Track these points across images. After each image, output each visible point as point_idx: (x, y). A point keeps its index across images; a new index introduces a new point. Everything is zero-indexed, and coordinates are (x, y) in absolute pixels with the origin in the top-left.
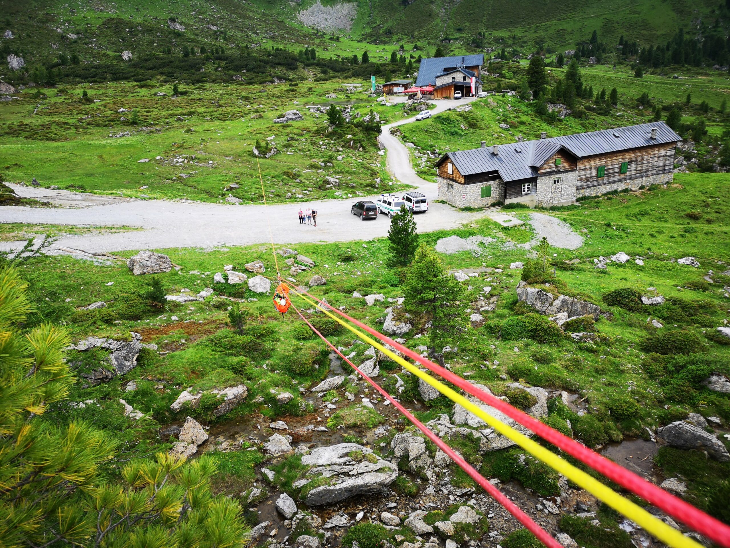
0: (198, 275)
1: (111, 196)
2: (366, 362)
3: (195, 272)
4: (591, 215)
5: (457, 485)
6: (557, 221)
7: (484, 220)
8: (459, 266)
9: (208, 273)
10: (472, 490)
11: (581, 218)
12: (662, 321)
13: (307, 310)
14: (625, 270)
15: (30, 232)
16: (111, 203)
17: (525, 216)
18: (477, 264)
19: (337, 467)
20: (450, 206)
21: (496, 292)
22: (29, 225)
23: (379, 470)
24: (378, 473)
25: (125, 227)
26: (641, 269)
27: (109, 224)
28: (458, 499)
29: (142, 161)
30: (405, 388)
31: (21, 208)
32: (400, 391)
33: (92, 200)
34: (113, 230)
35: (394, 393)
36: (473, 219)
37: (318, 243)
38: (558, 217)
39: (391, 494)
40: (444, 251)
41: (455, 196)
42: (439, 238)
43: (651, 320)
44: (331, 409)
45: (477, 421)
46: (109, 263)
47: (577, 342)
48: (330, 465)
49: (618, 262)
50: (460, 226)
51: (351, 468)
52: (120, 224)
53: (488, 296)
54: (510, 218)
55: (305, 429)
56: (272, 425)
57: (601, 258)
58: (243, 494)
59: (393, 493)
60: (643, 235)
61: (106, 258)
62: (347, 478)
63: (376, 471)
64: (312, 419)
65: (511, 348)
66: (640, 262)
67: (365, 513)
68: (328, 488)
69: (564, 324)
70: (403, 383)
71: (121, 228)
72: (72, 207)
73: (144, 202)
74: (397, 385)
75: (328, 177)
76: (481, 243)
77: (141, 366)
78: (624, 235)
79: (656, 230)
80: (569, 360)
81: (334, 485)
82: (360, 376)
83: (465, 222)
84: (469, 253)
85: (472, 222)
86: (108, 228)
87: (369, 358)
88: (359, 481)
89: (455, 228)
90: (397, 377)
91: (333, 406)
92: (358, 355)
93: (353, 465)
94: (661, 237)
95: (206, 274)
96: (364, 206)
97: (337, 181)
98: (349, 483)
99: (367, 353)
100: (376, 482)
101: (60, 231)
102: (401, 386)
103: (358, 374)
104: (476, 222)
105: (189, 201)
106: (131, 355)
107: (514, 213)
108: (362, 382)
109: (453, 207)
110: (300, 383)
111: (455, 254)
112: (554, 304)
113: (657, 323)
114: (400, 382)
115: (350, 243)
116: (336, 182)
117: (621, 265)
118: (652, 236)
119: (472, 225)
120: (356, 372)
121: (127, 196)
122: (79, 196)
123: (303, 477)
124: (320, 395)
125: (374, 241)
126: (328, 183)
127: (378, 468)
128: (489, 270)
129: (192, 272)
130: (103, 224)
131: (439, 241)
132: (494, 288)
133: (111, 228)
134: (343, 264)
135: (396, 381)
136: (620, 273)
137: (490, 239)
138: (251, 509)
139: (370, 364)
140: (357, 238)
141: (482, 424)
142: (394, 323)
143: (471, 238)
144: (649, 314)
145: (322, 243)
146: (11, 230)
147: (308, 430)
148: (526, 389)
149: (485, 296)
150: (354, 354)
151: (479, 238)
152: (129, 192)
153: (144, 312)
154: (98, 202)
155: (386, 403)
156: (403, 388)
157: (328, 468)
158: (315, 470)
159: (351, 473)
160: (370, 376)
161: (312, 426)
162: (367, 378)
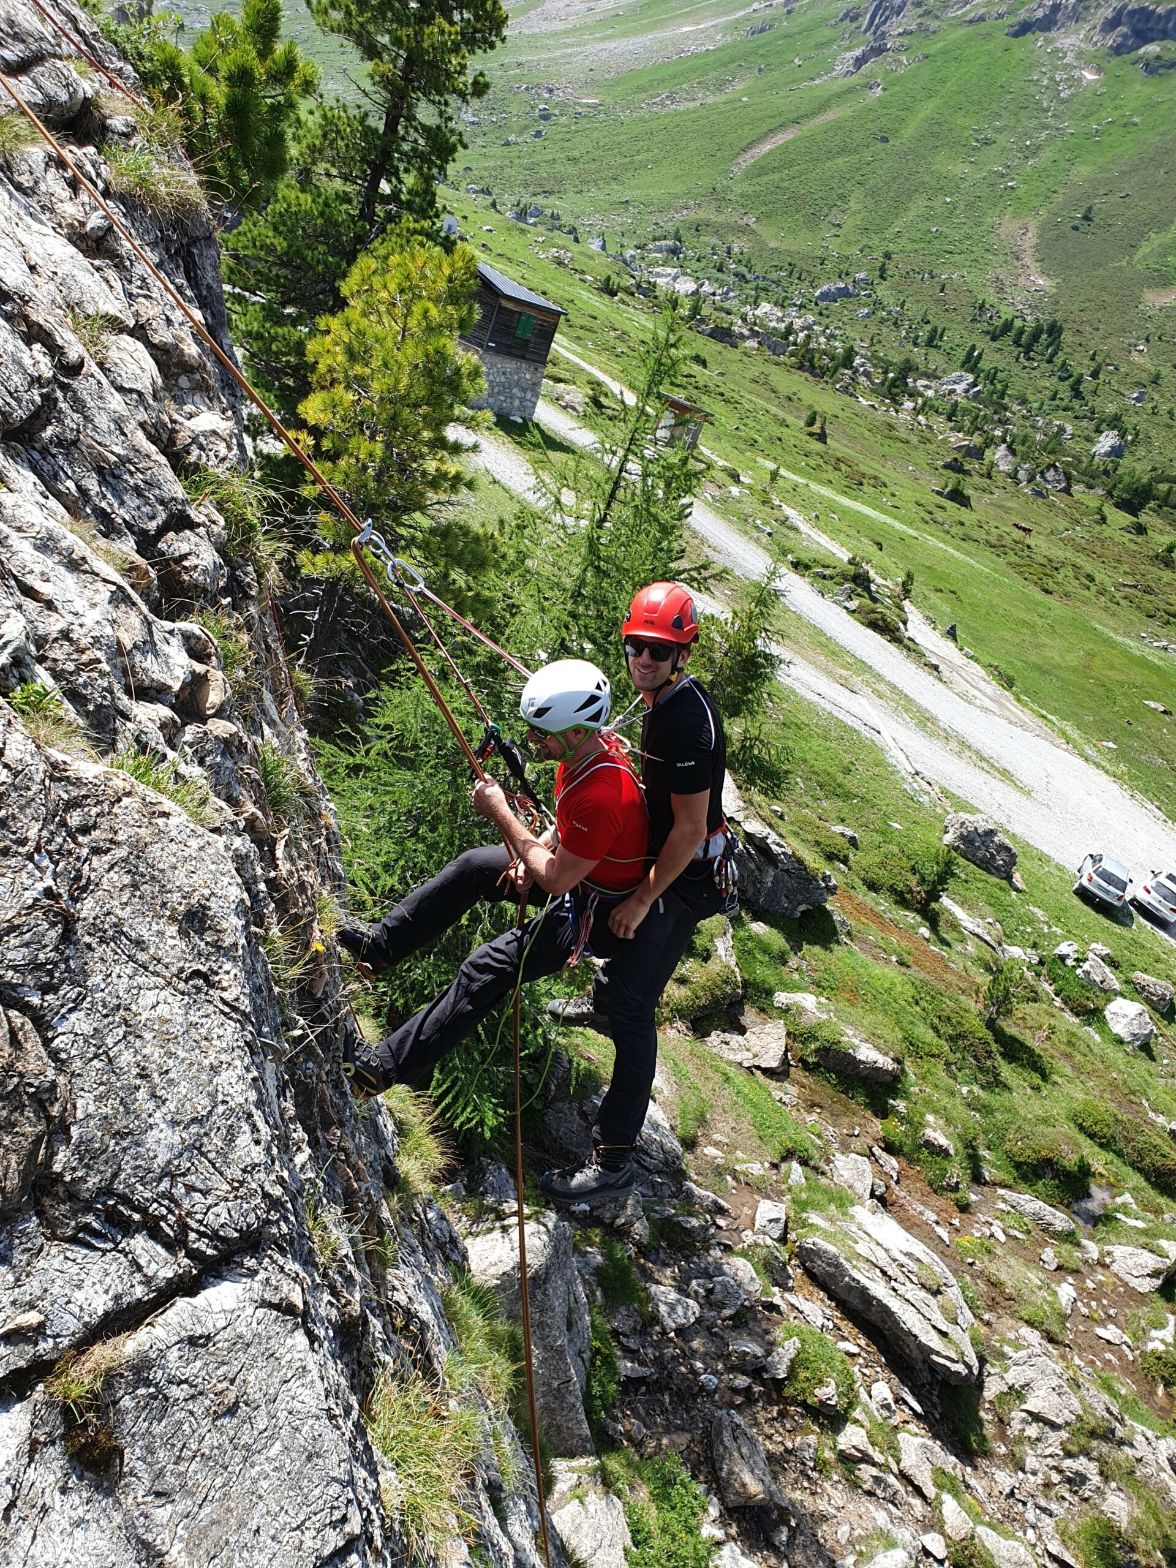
0: (1039, 922)
1: (1040, 721)
2: (1145, 1252)
3: (1039, 913)
9: (1059, 931)
15: (868, 684)
16: (1023, 726)
19: (883, 1255)
22: (879, 677)
23: (944, 1334)
24: (933, 1332)
25: (1006, 775)
27: (987, 752)
29: (1153, 705)
31: (892, 648)
32: (1151, 1346)
33: (1001, 705)
34: (984, 765)
35: (1135, 1338)
44: (992, 1235)
46: (925, 799)
48: (878, 1244)
51: (902, 1278)
52: (1004, 764)
55: (921, 1208)
56: (877, 1150)
58: (739, 1154)
59: (935, 1399)
61: (929, 788)
62: (883, 1283)
63: (934, 1327)
64: (946, 1211)
67: (859, 1355)
68: (842, 1260)
70: (1170, 1340)
71: (997, 769)
72: (961, 695)
73: (1080, 762)
74: (1154, 1333)
81: (854, 1267)
82: (1107, 1260)
88: (895, 1305)
91: (1002, 1238)
92: (1145, 1232)
93: (912, 1282)
95: (1054, 929)
98: (879, 1290)
100: (916, 1336)
101: (906, 711)
102: (1163, 1341)
103: (1109, 1253)
105: (1159, 813)
106: (800, 897)
108: (1099, 1269)
114: (1167, 1335)
120: (1108, 1248)
121: (1063, 733)
122: (992, 687)
123: (832, 1220)
124: (1002, 1206)
127: (944, 1329)
129: (1036, 910)
130: (978, 746)
133: (982, 759)
135: (1162, 1326)
138: (729, 1178)
139: (1149, 1260)
146: (847, 666)
147: (921, 1213)
150: (1140, 1224)
152: (1075, 734)
153: (892, 889)
154: (1008, 714)
155: (1100, 1331)
156: (1162, 1348)
157: (873, 1246)
158: (854, 1229)
159: (893, 1283)
160: (1127, 1278)
161: (934, 1217)
162: (1116, 1275)
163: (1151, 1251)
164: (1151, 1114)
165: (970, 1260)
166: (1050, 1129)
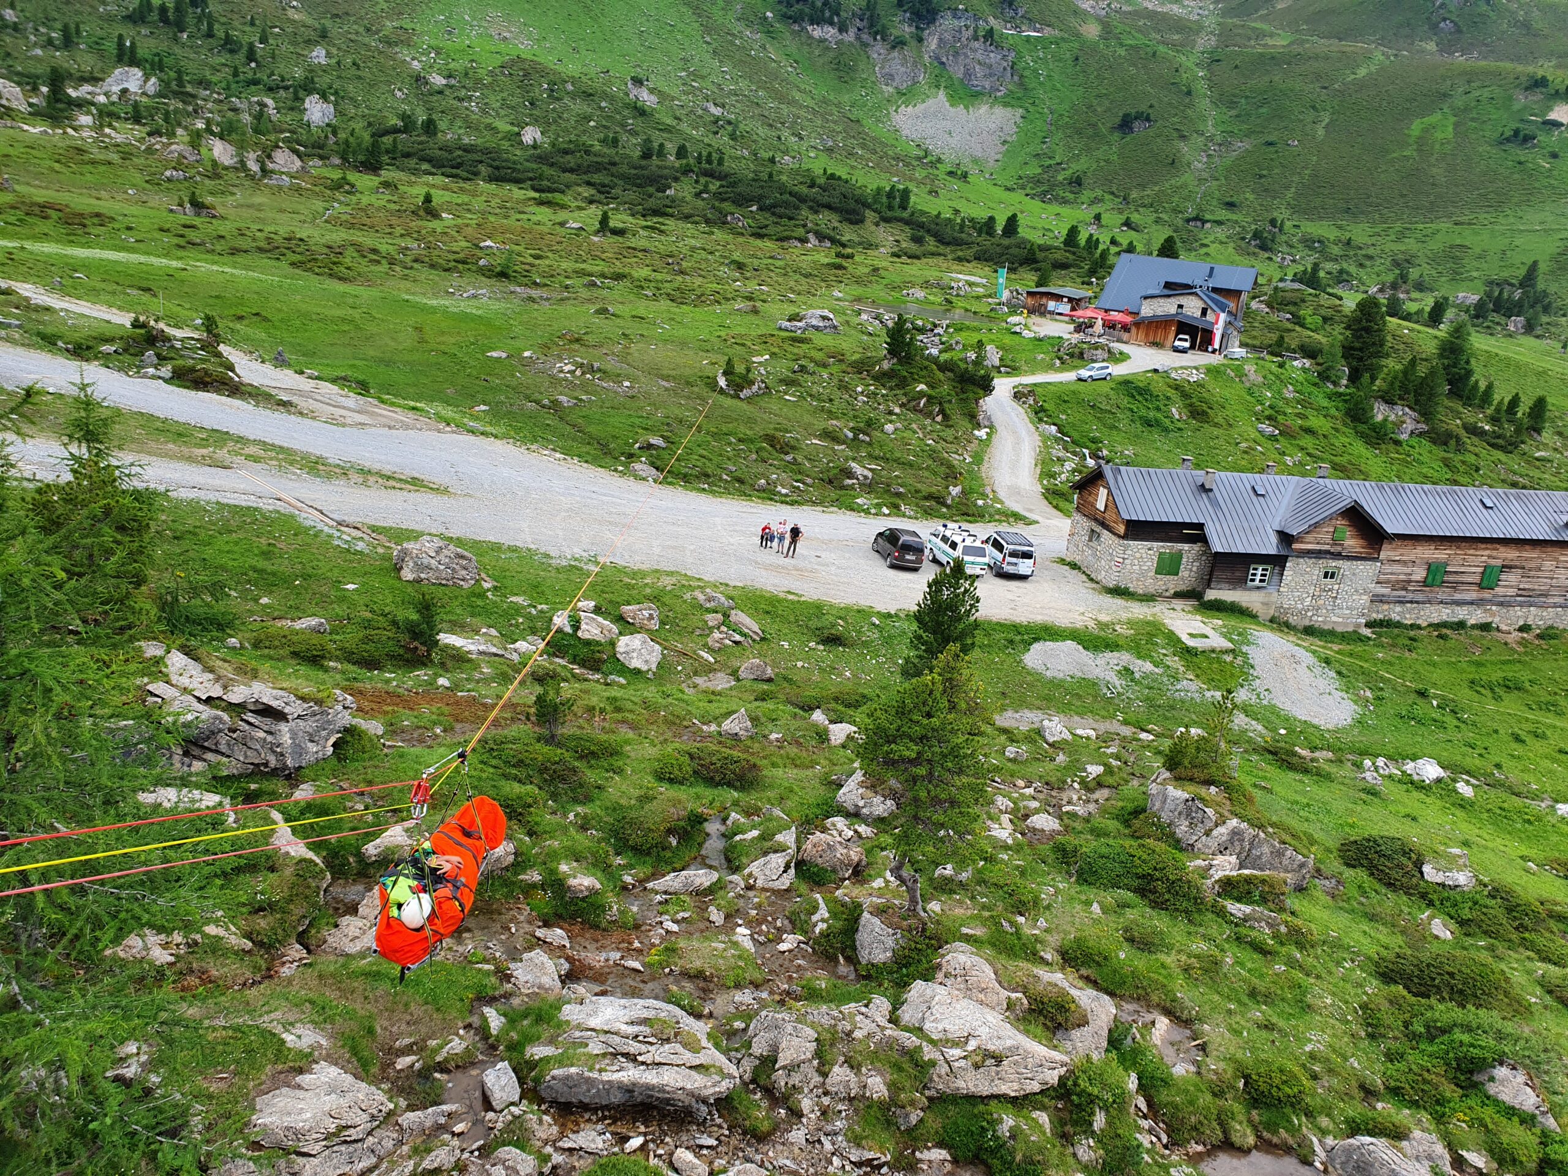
0: (524, 607)
1: (411, 414)
2: (772, 856)
3: (519, 600)
4: (1391, 664)
5: (857, 1141)
6: (1308, 658)
7: (1148, 623)
8: (1064, 709)
9: (544, 607)
10: (883, 1159)
11: (1365, 665)
12: (1453, 926)
13: (704, 724)
14: (1428, 800)
15: (237, 454)
16: (407, 427)
17: (1239, 634)
18: (1103, 713)
19: (617, 1039)
20: (1084, 578)
21: (1110, 780)
22: (241, 440)
23: (699, 1067)
24: (693, 1073)
25: (416, 483)
26: (1463, 804)
27: (387, 469)
28: (848, 1168)
29: (495, 354)
30: (829, 928)
31: (237, 402)
32: (817, 930)
33: (372, 414)
34: (391, 483)
35: (805, 932)
36: (1124, 616)
37: (782, 595)
38: (1314, 652)
39: (713, 1120)
40: (1041, 669)
41: (1099, 559)
42: (1036, 640)
43: (1431, 918)
44: (667, 932)
45: (940, 1027)
46: (360, 546)
47: (1237, 925)
48: (606, 1032)
49: (1416, 777)
50: (1091, 624)
51: (643, 1048)
52: (408, 473)
53: (1092, 785)
54: (1207, 631)
55: (603, 956)
56: (540, 933)
57: (1380, 762)
58: (432, 1043)
59: (719, 1121)
60: (1496, 732)
61: (359, 534)
62: (631, 1065)
63: (691, 1068)
64: (623, 941)
65: (1088, 903)
66: (1465, 789)
67: (646, 1142)
68: (587, 1074)
69: (1220, 880)
70: (827, 915)
71: (406, 482)
72: (333, 421)
73: (471, 438)
74: (815, 918)
75: (853, 465)
76: (1126, 669)
77: (339, 760)
78: (1450, 721)
79: (1530, 727)
80: (1197, 957)
81: (600, 1071)
82: (751, 881)
83: (1104, 618)
84: (1095, 684)
85: (1120, 622)
86: (382, 476)
87: (779, 849)
88: (650, 1077)
89: (1079, 625)
90: (821, 901)
91: (675, 928)
92: (762, 837)
93: (651, 1044)
94: (1537, 745)
95: (539, 607)
96: (898, 539)
97: (870, 475)
98: (630, 1074)
99: (779, 838)
100: (682, 1089)
101: (291, 464)
102: (823, 920)
103: (750, 875)
104: (1130, 623)
105: (558, 455)
106: (324, 733)
107: (1220, 622)
108: (751, 894)
109: (1092, 580)
110: (631, 866)
111: (1061, 680)
112: (1215, 833)
113: (1441, 928)
114: (823, 912)
115: (847, 609)
116: (866, 477)
117: (1420, 786)
118: (1518, 739)
119: (1117, 628)
120: (746, 871)
121: (440, 418)
122: (352, 400)
123: (552, 1041)
124: (659, 899)
125: (896, 615)
126: (850, 474)
127: (698, 1062)
128: (1127, 731)
129: (514, 599)
130: (376, 467)
131: (1036, 646)
132: (1109, 770)
133: (389, 478)
134: (821, 647)
135: (816, 908)
136: (1413, 801)
137: (1148, 666)
138: (437, 1075)
139: (777, 861)
140: (864, 603)
141: (950, 1036)
142: (860, 791)
143: (1108, 655)
144: (1431, 904)
145: (791, 597)
146: (204, 443)
147: (607, 960)
148: (1074, 992)
149: (1083, 783)
150: (755, 833)
151: (1124, 658)
152: (448, 412)
153: (391, 657)
154: (384, 420)
155: (783, 947)
156: (825, 926)
157: (603, 1038)
158: (577, 1034)
159: (640, 1058)
160: (771, 885)
161: (618, 955)
162: (764, 890)
163: (776, 852)
164: (705, 728)
165: (667, 970)
166: (655, 802)
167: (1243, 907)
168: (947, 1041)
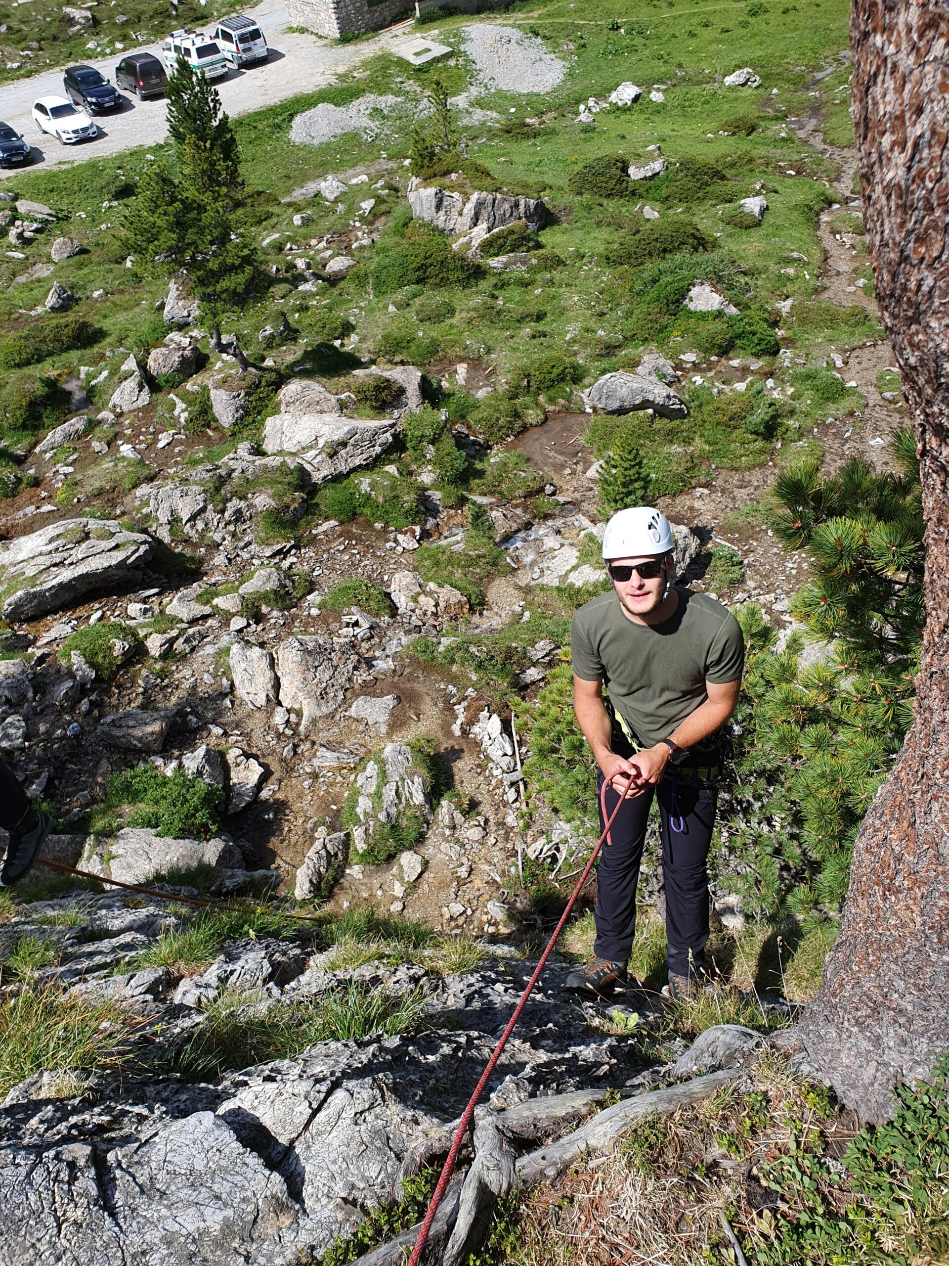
2: (125, 383)
4: (583, 10)
5: (265, 543)
6: (516, 34)
7: (379, 58)
8: (337, 167)
10: (288, 545)
11: (562, 20)
12: (658, 206)
13: (31, 310)
17: (454, 37)
18: (370, 157)
19: (42, 558)
20: (314, 38)
23: (117, 547)
24: (112, 553)
26: (659, 109)
28: (266, 562)
30: (190, 414)
32: (182, 420)
35: (173, 426)
36: (357, 60)
37: (56, 169)
38: (519, 26)
40: (307, 140)
41: (318, 13)
42: (292, 116)
43: (641, 208)
44: (65, 475)
45: (295, 442)
47: (500, 274)
48: (33, 558)
49: (620, 104)
50: (333, 80)
51: (66, 555)
53: (370, 218)
54: (429, 44)
55: (21, 513)
57: (591, 102)
60: (674, 36)
62: (63, 570)
63: (109, 550)
64: (33, 497)
65: (386, 307)
66: (656, 97)
67: (104, 612)
68: (32, 590)
69: (479, 245)
70: (184, 406)
74: (176, 413)
75: (68, 10)
76: (375, 109)
78: (638, 41)
79: (695, 20)
80: (474, 309)
81: (41, 584)
82: (118, 410)
83: (341, 70)
84: (356, 134)
85: (356, 68)
87: (129, 375)
88: (81, 569)
89: (323, 85)
90: (175, 398)
91: (71, 469)
92: (112, 374)
93: (71, 549)
94: (706, 34)
96: (135, 67)
97: (89, 14)
98: (66, 575)
99: (124, 368)
100: (110, 566)
102: (183, 411)
103: (115, 406)
104: (365, 64)
107: (437, 32)
108: (121, 419)
109: (321, 37)
110: (19, 441)
111: (328, 144)
112: (465, 211)
113: (651, 212)
114: (180, 405)
115: (121, 157)
116: (86, 18)
117: (625, 109)
118: (692, 35)
119: (355, 74)
120: (111, 404)
124: (48, 455)
125: (167, 144)
126: (71, 21)
127: (113, 544)
128: (392, 165)
131: (298, 120)
132: (380, 200)
134: (115, 203)
135: (174, 405)
136: (620, 125)
137: (390, 99)
139: (131, 384)
140: (133, 144)
141: (304, 445)
142: (180, 303)
143: (356, 103)
144: (641, 196)
145: (64, 167)
147: (25, 515)
148: (387, 374)
149: (362, 219)
150: (105, 373)
151: (370, 100)
155: (161, 445)
156: (186, 414)
157: (33, 562)
158: (13, 569)
159: (66, 562)
160: (135, 406)
161: (32, 508)
162: (130, 412)
163: (126, 379)
164: (33, 313)
165: (75, 500)
166: (8, 387)
167: (500, 258)
168: (303, 448)
